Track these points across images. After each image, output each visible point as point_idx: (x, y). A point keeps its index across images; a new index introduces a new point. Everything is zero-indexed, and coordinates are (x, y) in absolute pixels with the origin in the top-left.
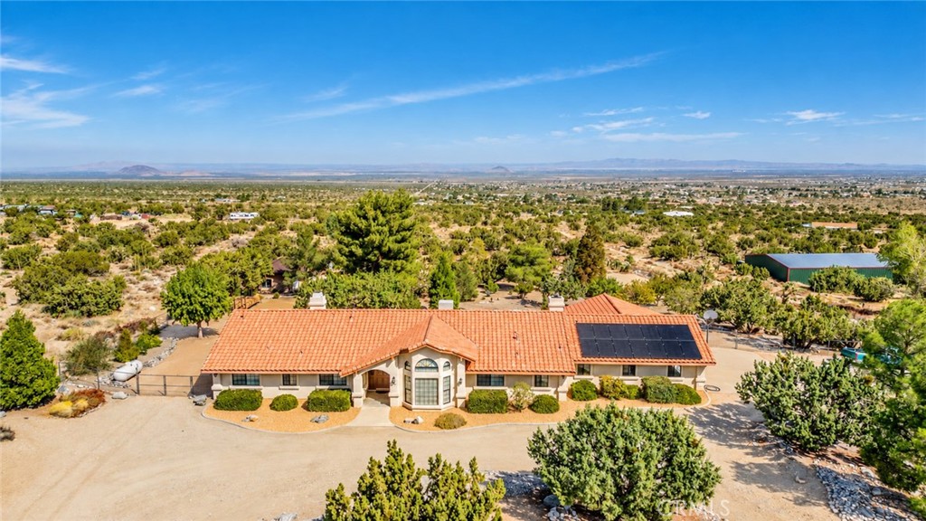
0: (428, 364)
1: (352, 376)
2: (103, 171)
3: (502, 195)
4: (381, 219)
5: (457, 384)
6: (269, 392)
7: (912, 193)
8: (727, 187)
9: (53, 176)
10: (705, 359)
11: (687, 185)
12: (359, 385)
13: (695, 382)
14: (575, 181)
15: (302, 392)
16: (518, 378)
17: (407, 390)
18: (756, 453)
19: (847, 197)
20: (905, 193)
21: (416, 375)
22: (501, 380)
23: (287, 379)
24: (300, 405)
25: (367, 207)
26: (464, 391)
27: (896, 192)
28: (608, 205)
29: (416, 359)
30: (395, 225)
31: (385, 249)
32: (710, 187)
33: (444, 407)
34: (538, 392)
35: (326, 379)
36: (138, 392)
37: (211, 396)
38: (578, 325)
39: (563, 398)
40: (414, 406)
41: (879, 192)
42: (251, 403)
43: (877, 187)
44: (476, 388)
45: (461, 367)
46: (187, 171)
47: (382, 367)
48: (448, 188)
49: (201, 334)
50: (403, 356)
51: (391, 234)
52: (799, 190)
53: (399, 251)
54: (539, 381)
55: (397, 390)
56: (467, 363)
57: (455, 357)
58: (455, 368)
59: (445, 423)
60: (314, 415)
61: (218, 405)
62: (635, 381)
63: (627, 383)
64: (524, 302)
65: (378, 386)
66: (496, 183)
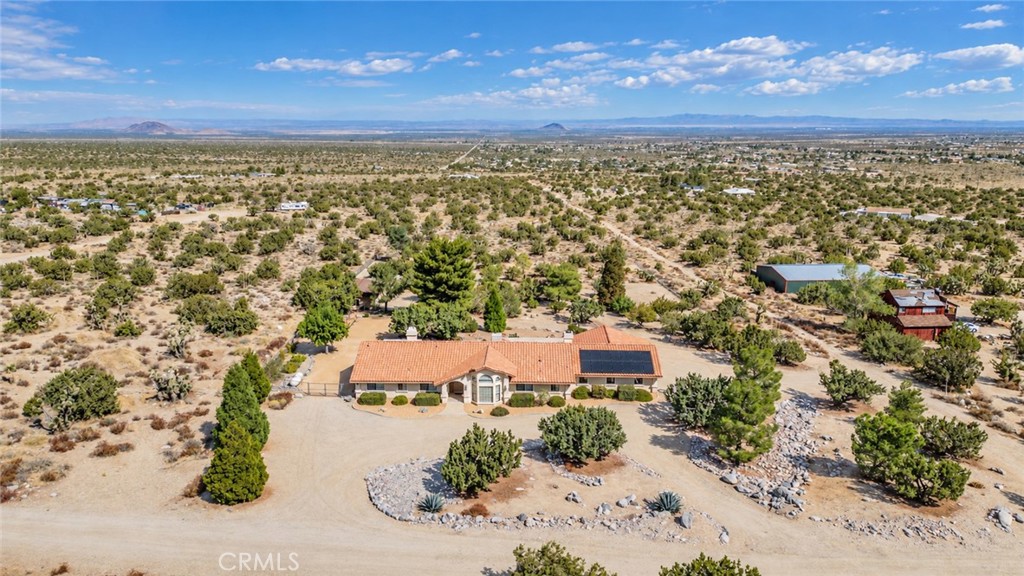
0: (487, 378)
1: (441, 385)
2: (111, 128)
3: (556, 160)
4: (448, 260)
5: (504, 390)
6: (391, 395)
7: (1007, 157)
8: (805, 150)
9: (56, 134)
10: (656, 373)
11: (762, 146)
12: (445, 390)
13: (651, 388)
14: (637, 142)
15: (411, 395)
16: (540, 386)
17: (474, 394)
18: (669, 429)
19: (935, 162)
20: (1001, 157)
21: (479, 384)
22: (531, 387)
23: (401, 386)
24: (409, 401)
25: (438, 252)
26: (508, 395)
27: (989, 156)
28: (667, 179)
29: (479, 376)
30: (458, 265)
31: (451, 283)
32: (787, 149)
33: (497, 403)
34: (552, 394)
35: (425, 386)
36: (309, 394)
37: (354, 396)
38: (581, 351)
39: (568, 397)
40: (478, 402)
41: (972, 156)
42: (381, 400)
43: (971, 148)
44: (516, 392)
45: (506, 381)
46: (206, 129)
47: (459, 380)
48: (497, 150)
49: (327, 351)
50: (472, 374)
51: (455, 270)
52: (884, 153)
53: (461, 285)
54: (554, 388)
55: (468, 394)
56: (510, 378)
57: (502, 375)
58: (503, 382)
59: (498, 413)
60: (418, 408)
61: (361, 401)
62: (614, 387)
63: (608, 388)
64: (557, 318)
65: (456, 391)
66: (549, 145)
